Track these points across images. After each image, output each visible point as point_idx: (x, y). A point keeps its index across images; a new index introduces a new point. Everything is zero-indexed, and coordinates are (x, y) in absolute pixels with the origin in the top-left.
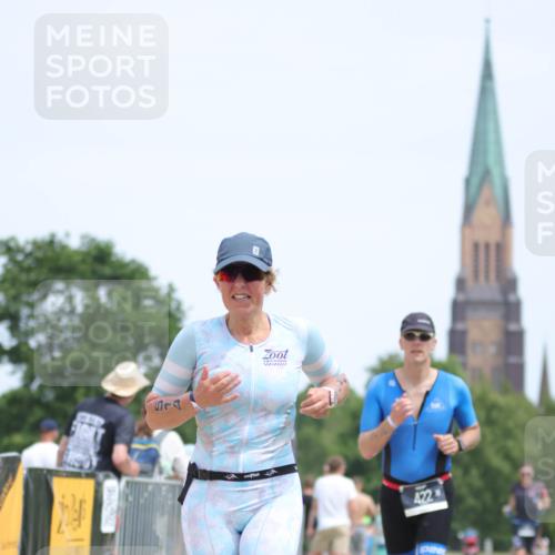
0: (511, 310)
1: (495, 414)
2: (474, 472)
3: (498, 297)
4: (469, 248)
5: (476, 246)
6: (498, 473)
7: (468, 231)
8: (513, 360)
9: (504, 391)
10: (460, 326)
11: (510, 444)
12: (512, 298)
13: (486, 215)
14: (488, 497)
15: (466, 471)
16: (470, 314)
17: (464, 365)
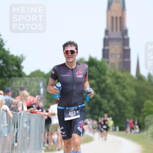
0: (125, 41)
1: (119, 80)
2: (112, 101)
3: (121, 37)
4: (110, 19)
5: (112, 18)
6: (121, 102)
7: (109, 12)
8: (126, 60)
9: (123, 71)
10: (107, 48)
11: (125, 91)
12: (126, 37)
13: (116, 6)
14: (117, 111)
15: (109, 101)
16: (110, 43)
17: (108, 62)
